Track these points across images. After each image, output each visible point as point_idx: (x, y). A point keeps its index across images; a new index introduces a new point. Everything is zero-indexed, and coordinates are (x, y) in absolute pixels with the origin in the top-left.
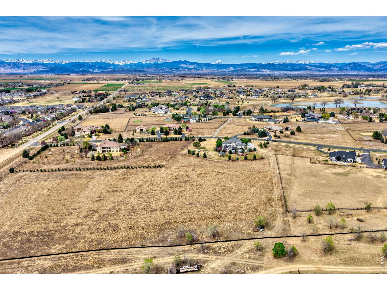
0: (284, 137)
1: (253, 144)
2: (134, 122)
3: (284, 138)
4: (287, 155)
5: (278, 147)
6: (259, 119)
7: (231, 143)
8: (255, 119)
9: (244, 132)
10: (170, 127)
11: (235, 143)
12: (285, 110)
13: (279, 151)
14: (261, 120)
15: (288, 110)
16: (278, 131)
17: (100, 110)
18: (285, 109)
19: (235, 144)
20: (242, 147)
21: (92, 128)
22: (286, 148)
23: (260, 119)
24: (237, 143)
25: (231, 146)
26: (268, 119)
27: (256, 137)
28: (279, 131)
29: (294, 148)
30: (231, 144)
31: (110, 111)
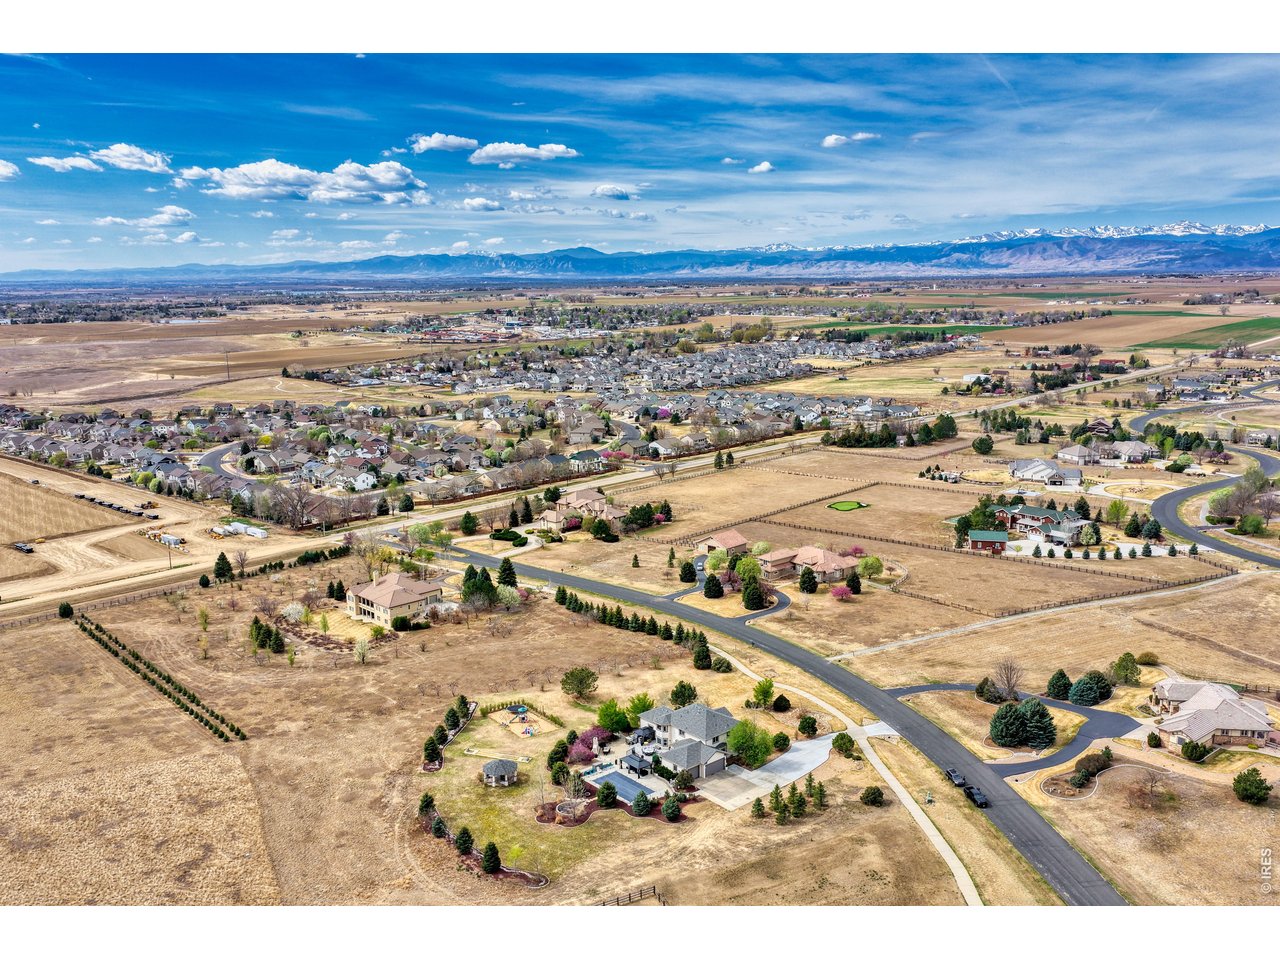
2: (830, 507)
11: (682, 732)
16: (1174, 739)
19: (681, 738)
24: (687, 736)
28: (1181, 741)
31: (902, 442)
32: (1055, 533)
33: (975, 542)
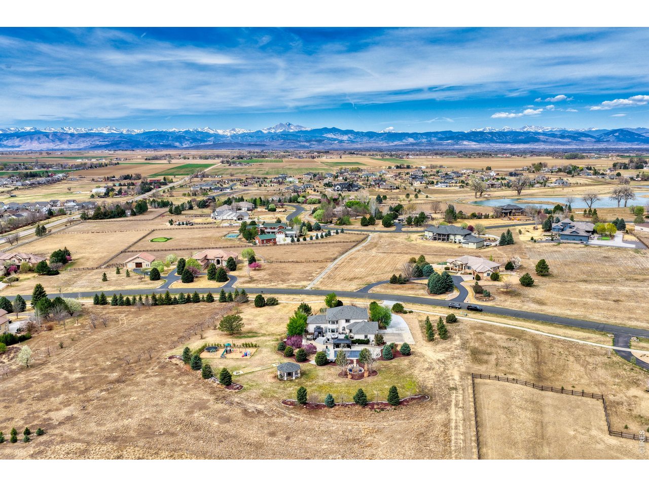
0: (503, 293)
2: (152, 241)
3: (503, 297)
5: (483, 337)
6: (439, 235)
7: (333, 323)
8: (431, 234)
9: (391, 275)
10: (208, 258)
11: (347, 321)
12: (505, 213)
13: (485, 357)
14: (446, 238)
15: (510, 213)
16: (485, 275)
17: (105, 213)
18: (504, 211)
19: (348, 324)
21: (14, 259)
22: (510, 344)
23: (443, 235)
24: (352, 321)
25: (333, 331)
26: (462, 235)
27: (422, 292)
28: (488, 275)
29: (536, 343)
30: (334, 327)
31: (129, 214)
32: (287, 232)
33: (263, 241)
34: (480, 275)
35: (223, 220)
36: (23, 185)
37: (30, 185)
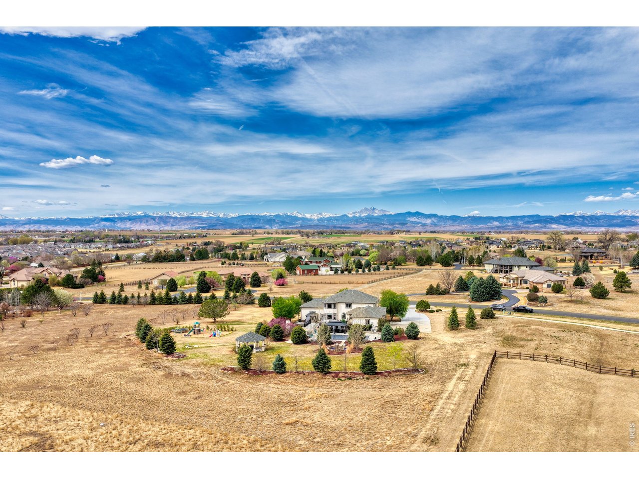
0: (566, 301)
1: (428, 316)
2: (194, 273)
3: (564, 304)
4: (559, 360)
5: (526, 329)
6: (501, 266)
7: (330, 306)
8: (491, 267)
10: (235, 275)
11: (349, 305)
12: (585, 256)
13: (522, 343)
14: (508, 269)
15: (591, 256)
16: (545, 286)
17: (165, 256)
18: (584, 254)
19: (349, 310)
20: (368, 322)
22: (562, 334)
23: (505, 266)
24: (354, 306)
25: (330, 317)
26: (527, 266)
27: (463, 300)
28: (549, 286)
29: (600, 336)
30: (330, 311)
31: (188, 259)
32: (332, 266)
33: (303, 271)
34: (539, 286)
35: (275, 262)
36: (113, 248)
37: (120, 248)
